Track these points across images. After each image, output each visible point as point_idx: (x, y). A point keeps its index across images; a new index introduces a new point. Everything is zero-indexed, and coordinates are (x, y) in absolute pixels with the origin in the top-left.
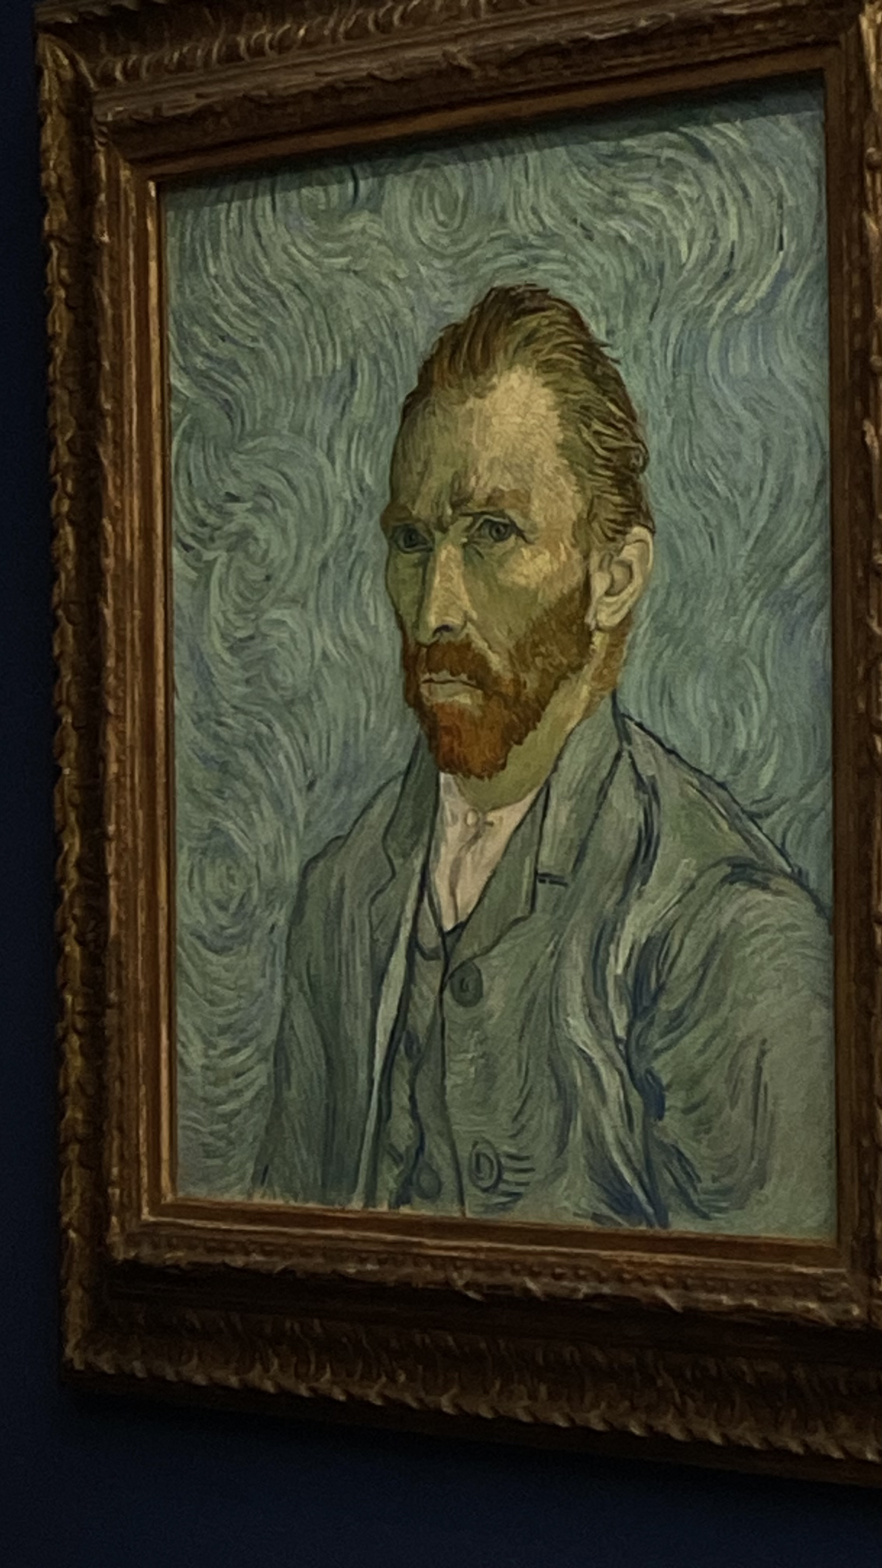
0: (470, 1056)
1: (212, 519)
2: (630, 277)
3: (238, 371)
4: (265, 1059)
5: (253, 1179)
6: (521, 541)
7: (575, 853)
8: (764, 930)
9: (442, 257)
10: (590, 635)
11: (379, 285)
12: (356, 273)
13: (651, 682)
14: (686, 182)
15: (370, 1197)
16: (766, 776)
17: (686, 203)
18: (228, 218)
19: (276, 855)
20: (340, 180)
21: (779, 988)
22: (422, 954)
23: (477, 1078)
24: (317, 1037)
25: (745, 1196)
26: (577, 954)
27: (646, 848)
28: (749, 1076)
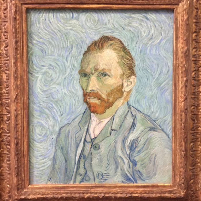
0: (97, 158)
1: (38, 69)
2: (132, 37)
3: (45, 44)
4: (50, 160)
5: (47, 180)
6: (109, 77)
7: (119, 127)
9: (92, 29)
10: (123, 92)
11: (78, 33)
12: (73, 30)
13: (135, 100)
14: (144, 23)
15: (75, 182)
16: (157, 115)
17: (144, 27)
18: (42, 17)
19: (53, 127)
20: (69, 13)
21: (159, 146)
22: (87, 142)
23: (98, 161)
24: (63, 156)
25: (152, 177)
26: (119, 142)
27: (133, 125)
28: (153, 160)
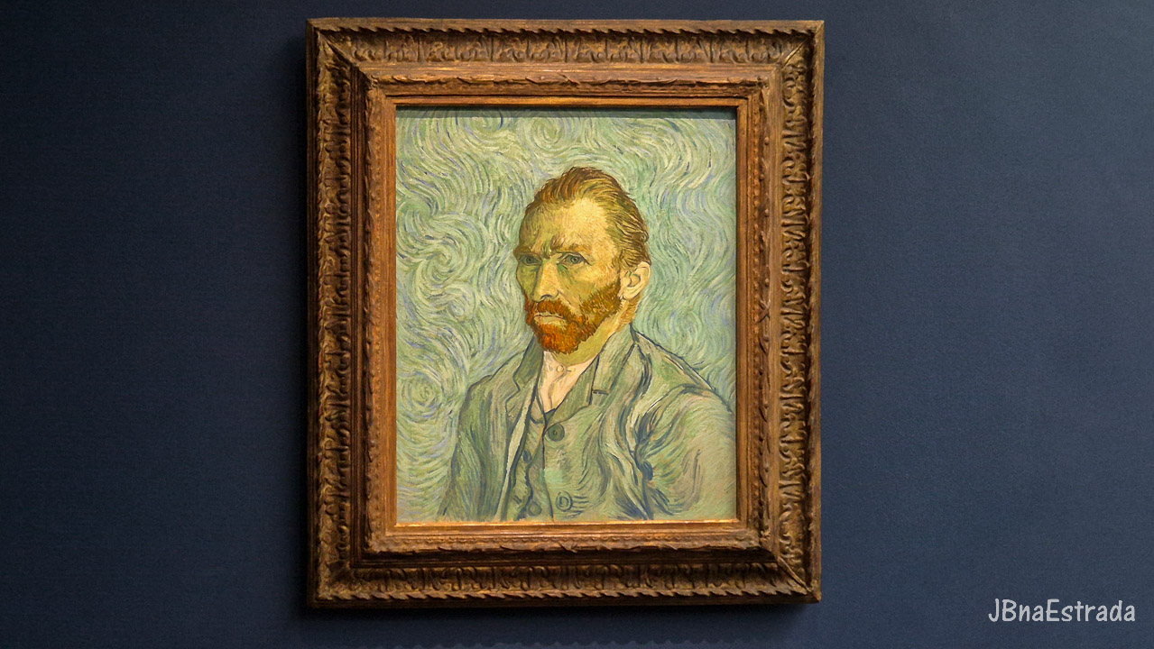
0: (557, 459)
1: (418, 246)
2: (641, 169)
3: (435, 187)
4: (446, 464)
5: (438, 513)
6: (586, 264)
7: (611, 382)
8: (699, 410)
9: (547, 152)
10: (620, 301)
11: (513, 160)
12: (502, 154)
13: (649, 319)
14: (668, 138)
15: (504, 517)
16: (701, 355)
17: (668, 147)
18: (430, 124)
19: (453, 383)
20: (494, 116)
21: (706, 431)
22: (534, 421)
23: (561, 467)
24: (475, 455)
25: (690, 505)
26: (612, 420)
27: (645, 381)
28: (692, 463)
